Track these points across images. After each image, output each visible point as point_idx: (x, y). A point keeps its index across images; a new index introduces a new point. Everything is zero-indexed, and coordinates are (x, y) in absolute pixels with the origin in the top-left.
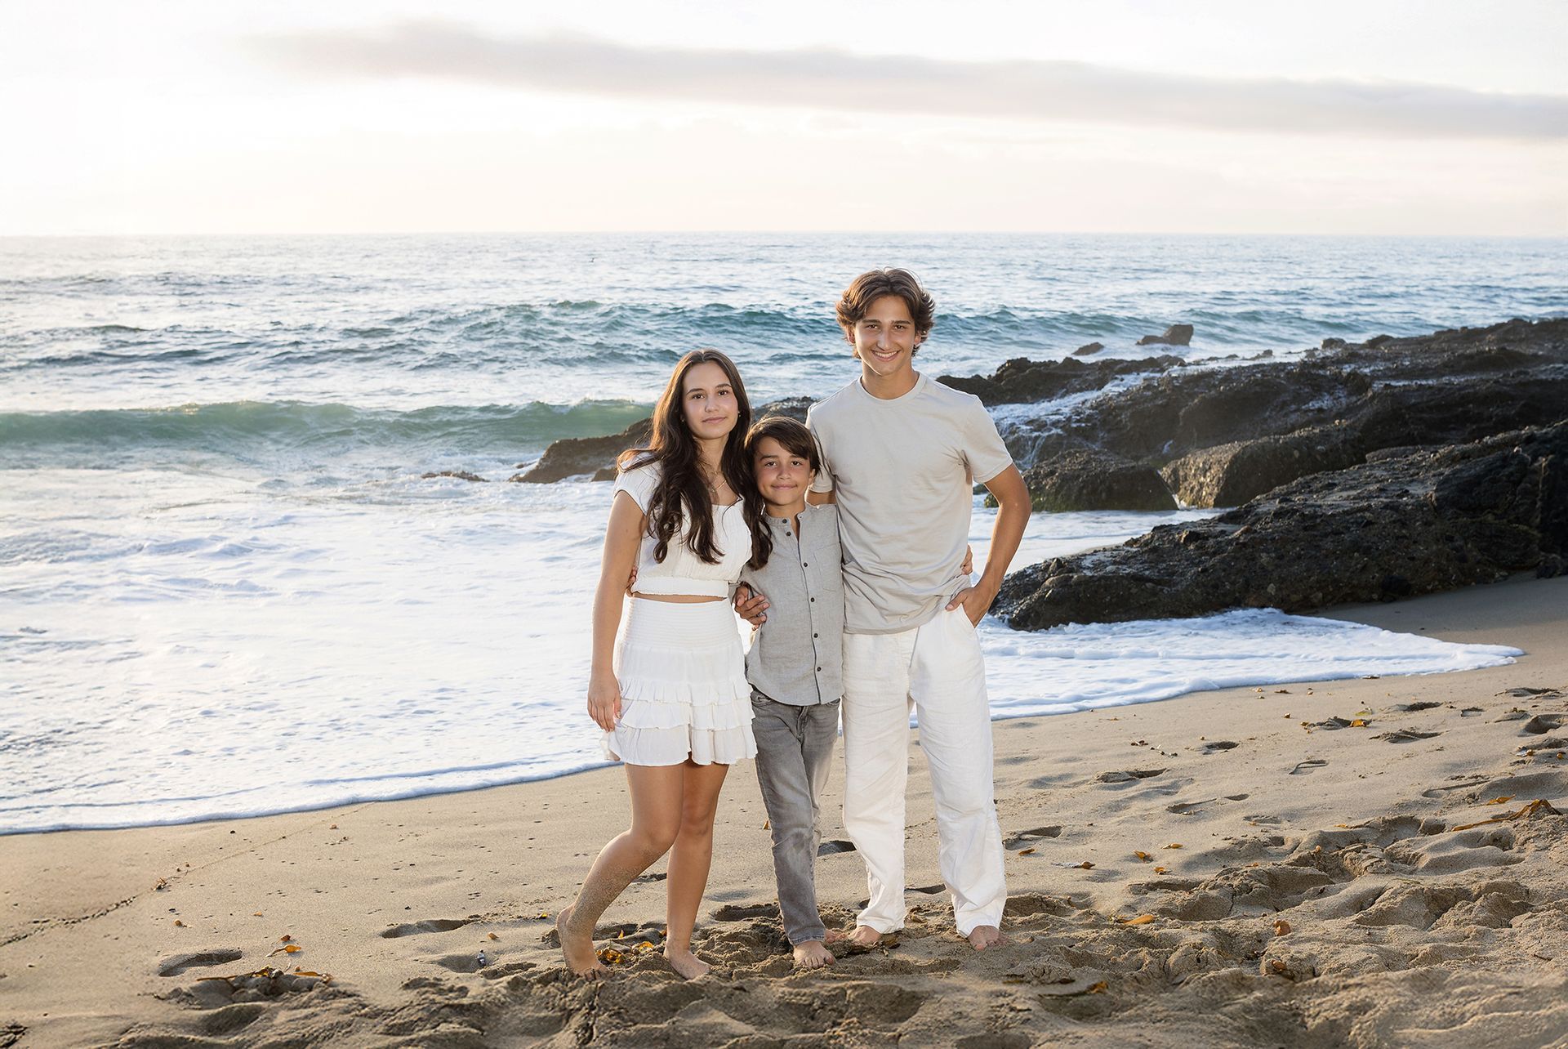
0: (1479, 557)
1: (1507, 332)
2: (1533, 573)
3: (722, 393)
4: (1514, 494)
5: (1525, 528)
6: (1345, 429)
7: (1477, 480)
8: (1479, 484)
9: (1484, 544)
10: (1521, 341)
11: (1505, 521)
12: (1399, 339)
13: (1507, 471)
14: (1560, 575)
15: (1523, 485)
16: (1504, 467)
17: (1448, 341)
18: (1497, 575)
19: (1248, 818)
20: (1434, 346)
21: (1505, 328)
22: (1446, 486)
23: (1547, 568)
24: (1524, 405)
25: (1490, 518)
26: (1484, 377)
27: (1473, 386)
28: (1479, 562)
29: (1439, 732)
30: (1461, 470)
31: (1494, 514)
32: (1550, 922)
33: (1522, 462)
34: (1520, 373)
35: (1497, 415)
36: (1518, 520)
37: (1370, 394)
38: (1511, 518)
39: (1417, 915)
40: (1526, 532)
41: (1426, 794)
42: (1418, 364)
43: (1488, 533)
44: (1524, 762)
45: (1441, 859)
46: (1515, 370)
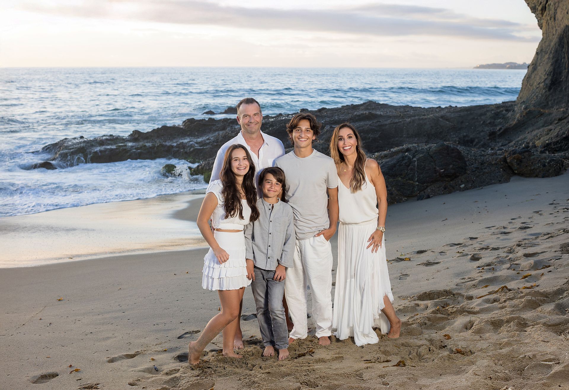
0: (397, 193)
1: (368, 106)
2: (416, 198)
3: (244, 159)
4: (407, 170)
5: (412, 182)
6: (322, 144)
7: (394, 165)
8: (395, 167)
9: (399, 188)
10: (373, 109)
11: (405, 180)
12: (329, 109)
13: (404, 162)
14: (425, 199)
15: (410, 167)
16: (403, 160)
17: (347, 109)
18: (403, 199)
19: (399, 297)
20: (342, 111)
21: (367, 104)
22: (384, 167)
23: (420, 196)
24: (381, 133)
25: (400, 179)
26: (366, 123)
27: (362, 127)
28: (397, 195)
29: (439, 261)
30: (388, 162)
31: (401, 177)
32: (540, 329)
33: (409, 158)
34: (378, 121)
35: (372, 137)
36: (409, 179)
37: (326, 130)
38: (407, 178)
39: (490, 329)
40: (412, 183)
41: (457, 285)
42: (341, 119)
43: (399, 184)
44: (482, 272)
45: (483, 308)
46: (376, 121)
